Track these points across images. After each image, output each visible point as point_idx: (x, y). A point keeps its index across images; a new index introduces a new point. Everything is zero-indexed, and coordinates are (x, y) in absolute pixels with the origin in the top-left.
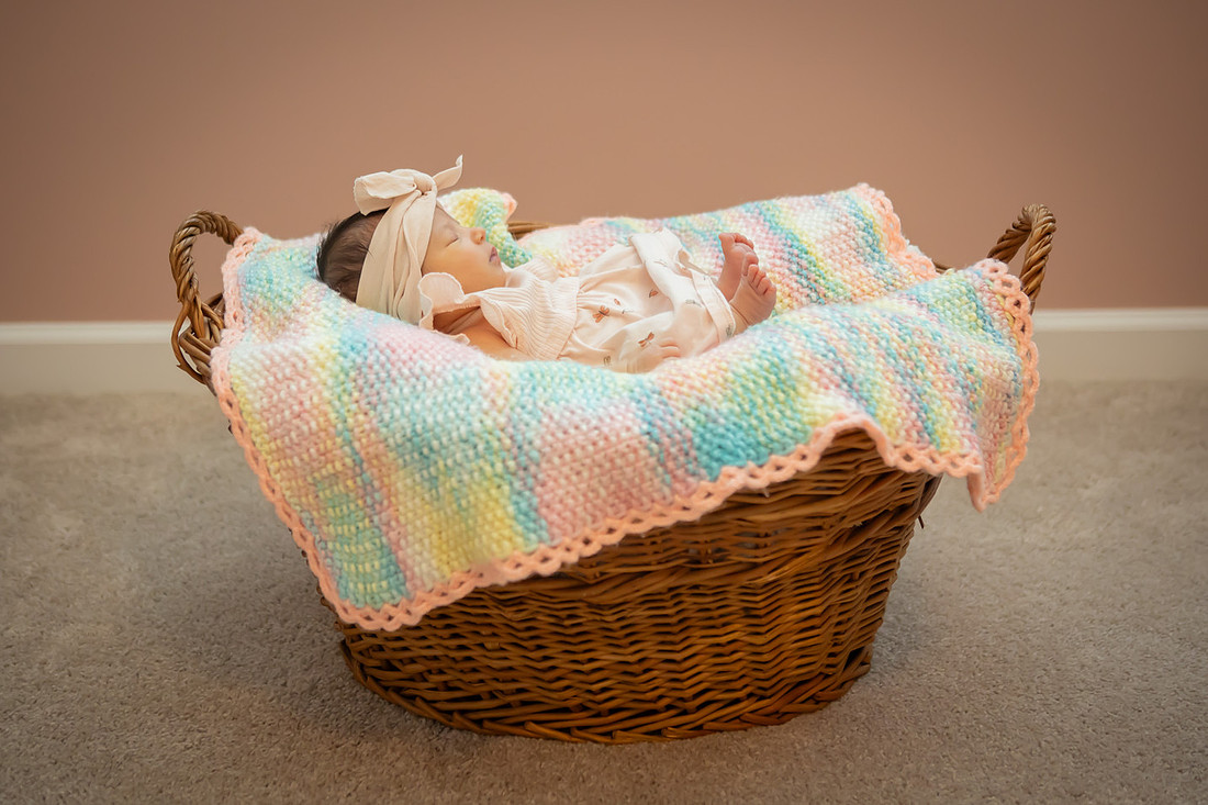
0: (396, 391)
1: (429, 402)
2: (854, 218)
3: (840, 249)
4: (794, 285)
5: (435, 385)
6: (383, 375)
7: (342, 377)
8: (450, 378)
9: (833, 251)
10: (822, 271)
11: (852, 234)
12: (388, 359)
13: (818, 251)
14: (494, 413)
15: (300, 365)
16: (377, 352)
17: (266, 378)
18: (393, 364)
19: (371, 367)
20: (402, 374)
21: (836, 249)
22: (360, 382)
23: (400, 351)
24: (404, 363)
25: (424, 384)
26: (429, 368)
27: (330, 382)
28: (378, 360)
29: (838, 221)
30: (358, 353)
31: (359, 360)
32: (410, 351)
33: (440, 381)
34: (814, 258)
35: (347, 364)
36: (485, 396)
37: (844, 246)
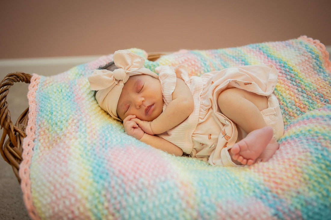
0: (130, 200)
1: (151, 205)
2: (310, 53)
3: (307, 68)
4: (290, 85)
5: (152, 193)
6: (121, 191)
7: (97, 194)
8: (160, 189)
9: (304, 69)
10: (301, 78)
11: (310, 61)
12: (123, 181)
13: (297, 69)
14: (190, 210)
15: (71, 190)
16: (115, 178)
17: (51, 197)
18: (126, 184)
19: (113, 187)
20: (131, 189)
21: (305, 68)
22: (109, 196)
23: (128, 174)
24: (132, 181)
25: (146, 194)
26: (146, 183)
27: (90, 198)
28: (117, 183)
29: (303, 55)
30: (105, 180)
31: (106, 185)
32: (133, 173)
33: (154, 191)
34: (296, 73)
35: (100, 187)
36: (183, 199)
37: (308, 66)
